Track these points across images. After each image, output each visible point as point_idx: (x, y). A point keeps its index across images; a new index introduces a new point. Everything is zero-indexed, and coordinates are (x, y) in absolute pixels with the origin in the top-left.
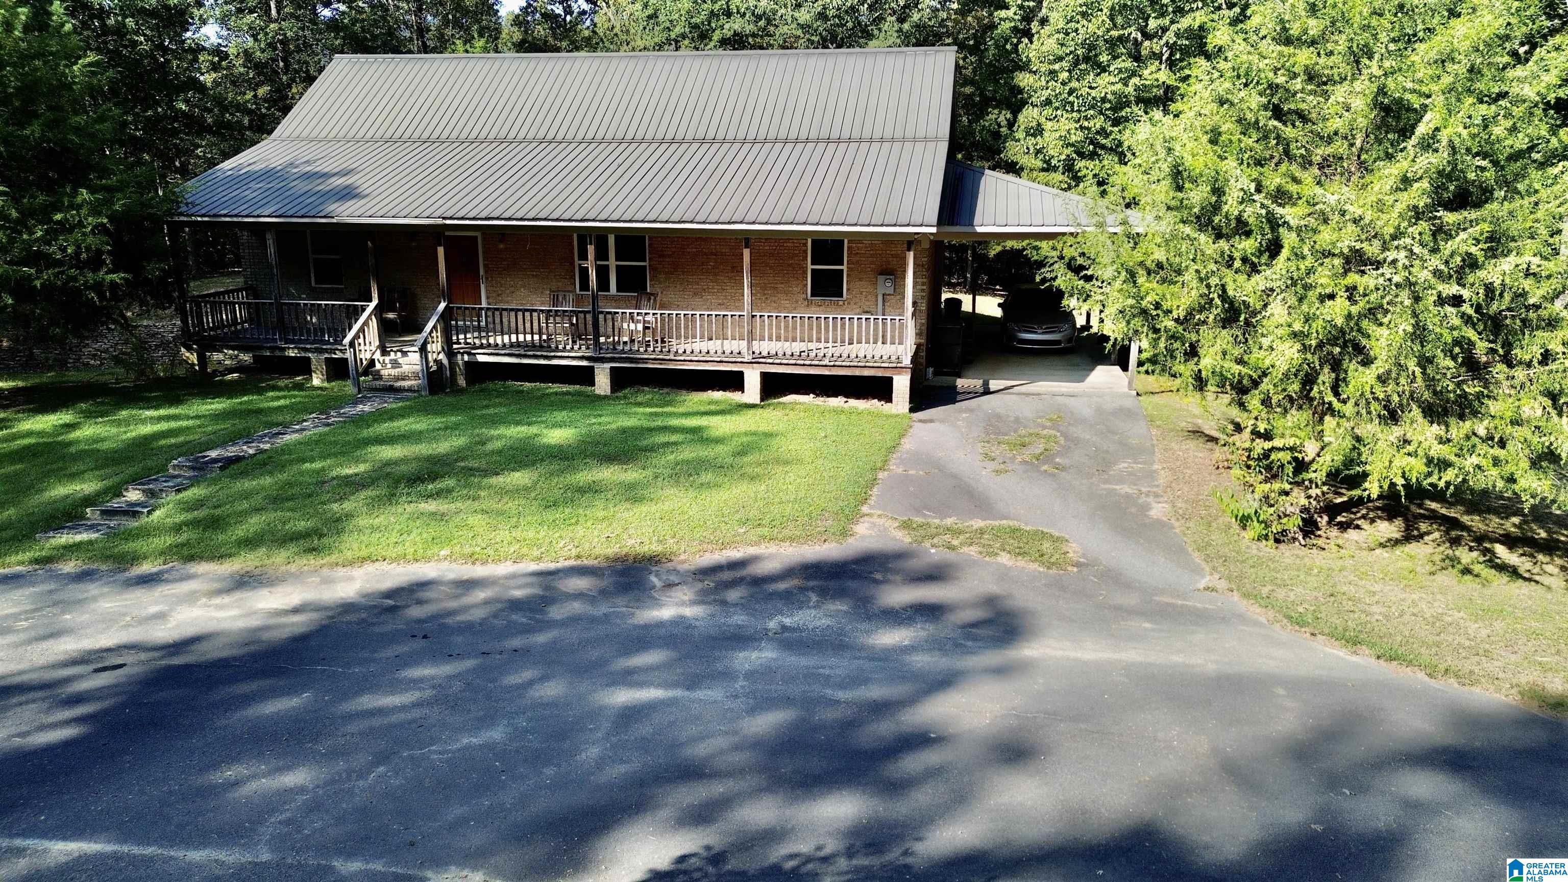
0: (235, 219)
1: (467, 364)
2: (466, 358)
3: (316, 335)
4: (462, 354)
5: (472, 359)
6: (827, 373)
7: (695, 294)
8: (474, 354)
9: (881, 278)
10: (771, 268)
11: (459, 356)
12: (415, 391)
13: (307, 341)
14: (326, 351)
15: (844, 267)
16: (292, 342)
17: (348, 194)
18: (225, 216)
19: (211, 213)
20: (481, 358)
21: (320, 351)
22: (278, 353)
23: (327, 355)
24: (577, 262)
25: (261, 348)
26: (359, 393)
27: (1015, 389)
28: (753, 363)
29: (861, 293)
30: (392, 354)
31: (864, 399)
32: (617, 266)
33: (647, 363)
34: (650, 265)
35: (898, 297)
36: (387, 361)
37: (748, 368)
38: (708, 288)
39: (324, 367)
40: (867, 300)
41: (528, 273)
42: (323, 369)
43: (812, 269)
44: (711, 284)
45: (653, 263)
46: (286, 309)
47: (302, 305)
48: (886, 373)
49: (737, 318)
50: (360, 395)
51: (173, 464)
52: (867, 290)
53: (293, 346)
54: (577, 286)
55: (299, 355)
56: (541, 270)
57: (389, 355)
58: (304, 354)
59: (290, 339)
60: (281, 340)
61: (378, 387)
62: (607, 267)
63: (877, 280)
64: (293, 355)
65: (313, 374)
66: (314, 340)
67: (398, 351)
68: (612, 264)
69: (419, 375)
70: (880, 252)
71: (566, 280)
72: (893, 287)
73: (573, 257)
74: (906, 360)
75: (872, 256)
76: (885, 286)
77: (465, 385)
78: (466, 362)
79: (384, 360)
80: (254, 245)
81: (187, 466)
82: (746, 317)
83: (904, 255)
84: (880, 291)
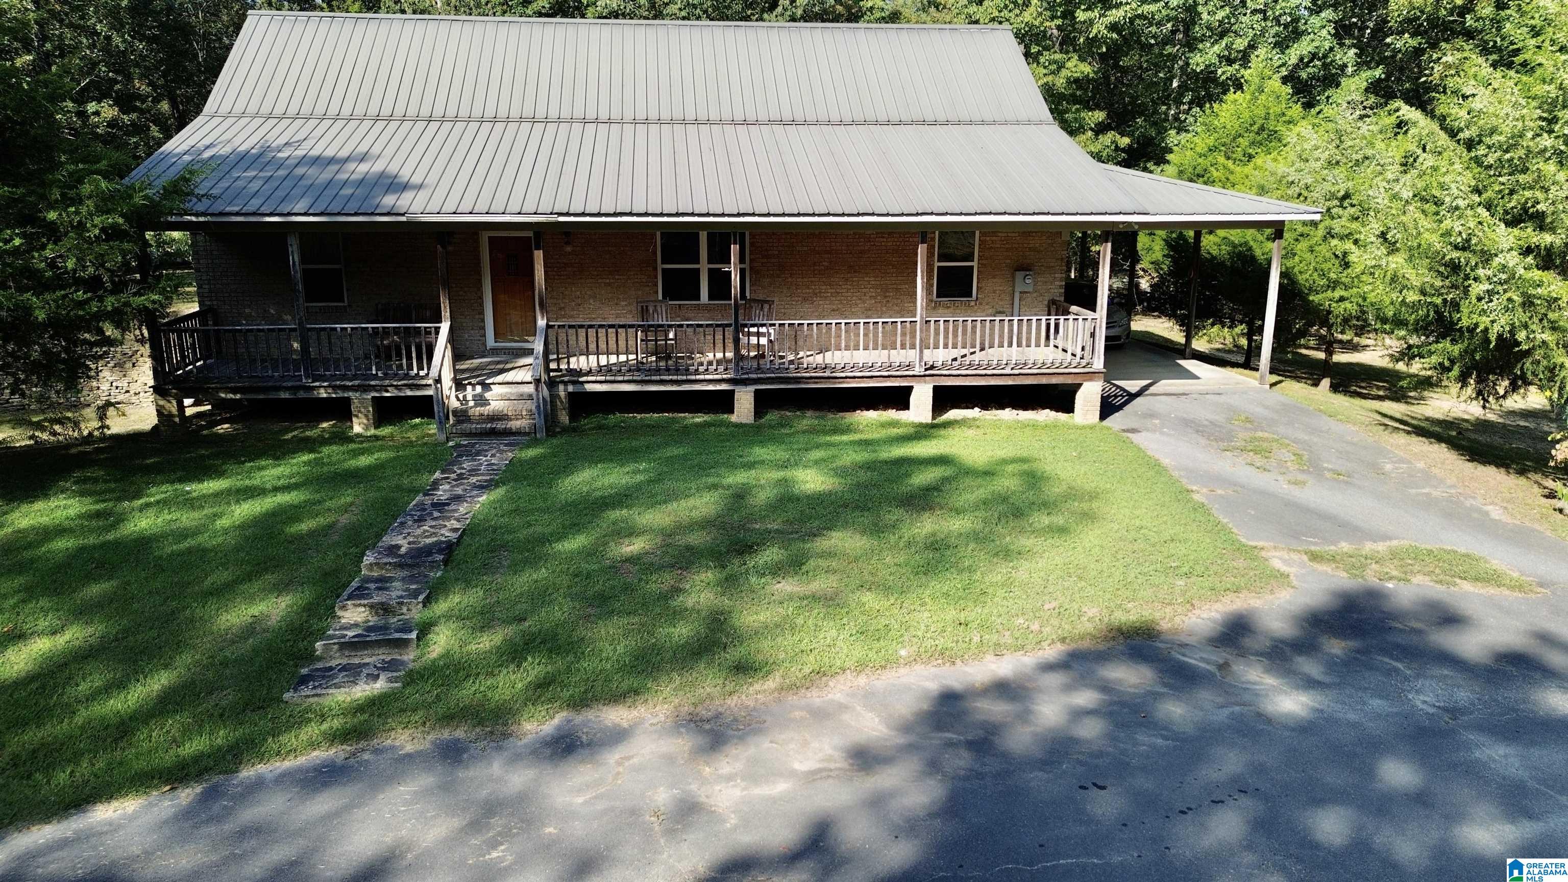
1: (570, 395)
2: (570, 388)
3: (358, 368)
4: (566, 384)
5: (578, 388)
6: (1010, 383)
7: (805, 299)
8: (582, 383)
9: (1019, 275)
11: (561, 387)
12: (526, 434)
13: (344, 377)
14: (373, 388)
15: (975, 264)
16: (324, 378)
17: (395, 185)
18: (237, 214)
20: (590, 387)
21: (365, 389)
22: (302, 394)
23: (374, 394)
24: (660, 266)
25: (278, 389)
26: (448, 441)
27: (1152, 390)
28: (925, 376)
29: (994, 292)
30: (469, 388)
31: (1033, 410)
32: (709, 269)
33: (799, 383)
34: (751, 268)
35: (1035, 295)
36: (469, 397)
37: (919, 382)
38: (820, 292)
39: (371, 409)
40: (1001, 300)
41: (600, 281)
42: (369, 411)
43: (938, 267)
44: (824, 287)
45: (756, 264)
46: (313, 336)
47: (339, 330)
48: (1069, 380)
49: (908, 324)
50: (451, 444)
51: (368, 562)
52: (1001, 288)
53: (325, 384)
54: (660, 297)
55: (334, 396)
56: (617, 277)
57: (465, 390)
58: (341, 394)
59: (321, 376)
60: (307, 377)
61: (474, 431)
62: (697, 271)
63: (1013, 277)
64: (325, 395)
65: (354, 419)
66: (356, 374)
67: (478, 383)
68: (704, 267)
69: (524, 413)
70: (1017, 246)
71: (648, 289)
72: (1032, 285)
73: (656, 260)
74: (1099, 363)
75: (1007, 250)
76: (1025, 283)
77: (567, 422)
78: (569, 393)
79: (465, 397)
80: (215, 253)
81: (390, 563)
82: (918, 323)
83: (1042, 249)
84: (1018, 289)
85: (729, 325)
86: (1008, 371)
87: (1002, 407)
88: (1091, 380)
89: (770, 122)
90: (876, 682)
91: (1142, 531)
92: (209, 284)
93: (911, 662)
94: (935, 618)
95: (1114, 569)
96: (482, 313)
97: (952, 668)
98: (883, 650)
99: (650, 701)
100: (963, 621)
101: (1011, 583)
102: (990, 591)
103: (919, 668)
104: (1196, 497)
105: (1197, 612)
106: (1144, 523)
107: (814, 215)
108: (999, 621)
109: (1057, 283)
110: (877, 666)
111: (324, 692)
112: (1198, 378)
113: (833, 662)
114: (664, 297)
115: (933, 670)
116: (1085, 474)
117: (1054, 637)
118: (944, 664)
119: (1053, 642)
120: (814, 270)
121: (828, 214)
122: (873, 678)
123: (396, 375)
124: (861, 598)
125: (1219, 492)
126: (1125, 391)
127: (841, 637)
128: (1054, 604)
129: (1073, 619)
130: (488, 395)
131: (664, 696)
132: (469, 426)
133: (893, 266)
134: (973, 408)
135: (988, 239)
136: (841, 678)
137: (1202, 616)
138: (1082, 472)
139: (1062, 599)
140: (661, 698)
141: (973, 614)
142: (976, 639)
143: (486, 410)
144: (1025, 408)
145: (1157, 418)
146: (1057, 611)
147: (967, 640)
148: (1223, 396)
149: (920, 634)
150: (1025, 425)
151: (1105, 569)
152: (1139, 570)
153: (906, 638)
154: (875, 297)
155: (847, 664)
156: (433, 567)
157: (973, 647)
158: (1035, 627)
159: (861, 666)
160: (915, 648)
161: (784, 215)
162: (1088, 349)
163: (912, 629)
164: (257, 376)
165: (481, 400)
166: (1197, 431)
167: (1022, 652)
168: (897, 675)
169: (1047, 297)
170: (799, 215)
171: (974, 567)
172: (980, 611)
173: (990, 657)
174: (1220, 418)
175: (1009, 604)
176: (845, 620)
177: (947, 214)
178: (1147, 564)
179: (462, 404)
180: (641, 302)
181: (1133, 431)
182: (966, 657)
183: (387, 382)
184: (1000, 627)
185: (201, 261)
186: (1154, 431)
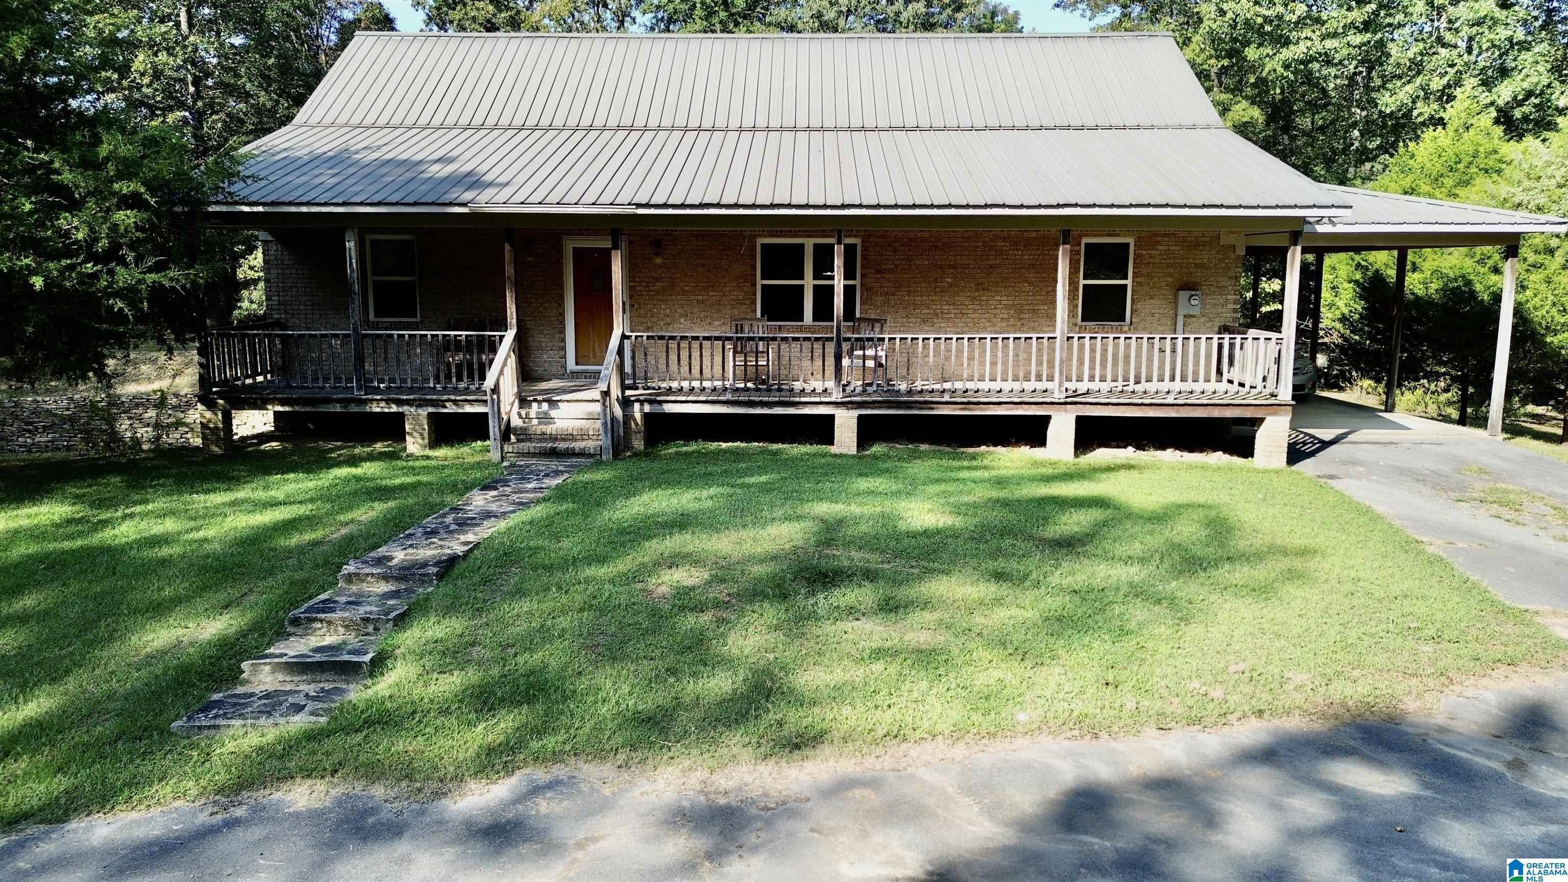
0: (304, 209)
1: (646, 416)
2: (647, 408)
3: (414, 380)
4: (642, 403)
5: (656, 409)
6: (1173, 415)
7: (924, 321)
8: (660, 403)
9: (1183, 295)
10: (1030, 284)
11: (637, 406)
12: (590, 456)
13: (400, 390)
14: (433, 403)
15: (1129, 282)
16: (377, 391)
19: (269, 199)
20: (669, 409)
21: (421, 403)
22: (353, 408)
23: (431, 410)
24: (760, 282)
25: (328, 401)
26: (502, 461)
27: (1351, 437)
28: (1065, 403)
29: (1153, 315)
30: (535, 405)
31: (1201, 452)
32: (815, 286)
33: (911, 408)
34: (862, 284)
35: (1202, 320)
36: (533, 414)
37: (1059, 411)
38: (942, 313)
39: (426, 427)
40: (1161, 325)
41: (692, 298)
42: (424, 429)
43: (1084, 285)
44: (947, 307)
45: (867, 280)
46: (367, 343)
47: (395, 336)
48: (1248, 413)
49: (1045, 340)
50: (505, 464)
51: (346, 572)
52: (1161, 311)
53: (378, 397)
54: (759, 315)
55: (386, 410)
56: (711, 294)
57: (530, 407)
58: (394, 408)
59: (374, 388)
60: (359, 388)
61: (532, 451)
62: (802, 287)
63: (1176, 297)
64: (378, 410)
65: (408, 437)
66: (412, 388)
67: (544, 400)
68: (809, 283)
69: (591, 433)
70: (1180, 261)
71: (744, 307)
72: (1199, 306)
73: (755, 275)
74: (1286, 394)
75: (1169, 266)
76: (1189, 304)
77: (642, 448)
78: (646, 414)
79: (527, 414)
80: (286, 262)
81: (373, 574)
82: (1058, 340)
83: (1211, 265)
84: (1181, 312)
85: (831, 339)
86: (1170, 400)
87: (1163, 447)
88: (1275, 414)
89: (891, 129)
90: (980, 755)
91: (1361, 584)
92: (278, 295)
93: (1033, 731)
94: (1070, 675)
95: (1325, 627)
96: (562, 331)
97: (1094, 741)
98: (993, 713)
99: (650, 761)
100: (1111, 680)
101: (1180, 638)
102: (1150, 645)
103: (1045, 740)
104: (1430, 550)
105: (1458, 688)
106: (1362, 574)
107: (932, 206)
108: (1163, 683)
109: (1230, 306)
110: (983, 732)
111: (224, 722)
112: (1409, 429)
113: (919, 723)
114: (762, 316)
115: (1066, 743)
116: (1274, 517)
117: (1246, 708)
118: (1082, 737)
119: (1244, 716)
120: (936, 287)
121: (950, 206)
122: (976, 749)
123: (456, 388)
124: (967, 644)
125: (1460, 545)
126: (1316, 438)
127: (935, 691)
128: (1242, 666)
129: (1272, 686)
130: (553, 413)
131: (671, 754)
132: (528, 444)
133: (1029, 283)
134: (1125, 447)
135: (1144, 252)
136: (928, 746)
137: (1465, 694)
138: (1270, 514)
139: (1252, 661)
140: (665, 757)
141: (1127, 672)
142: (1131, 705)
143: (549, 429)
144: (1191, 450)
145: (1362, 466)
146: (1247, 674)
147: (1117, 705)
148: (1443, 447)
149: (1048, 693)
150: (1190, 467)
151: (1313, 627)
152: (1363, 630)
153: (1028, 697)
154: (1008, 319)
155: (939, 728)
156: (423, 582)
157: (1125, 714)
158: (1217, 693)
159: (958, 734)
160: (1039, 711)
161: (896, 206)
162: (1272, 377)
163: (1037, 687)
164: (307, 387)
165: (545, 418)
166: (1417, 480)
167: (1197, 727)
168: (1011, 747)
169: (1218, 323)
170: (914, 206)
171: (1128, 616)
172: (1136, 668)
173: (1150, 731)
174: (1445, 468)
175: (1178, 664)
176: (942, 671)
177: (1094, 205)
178: (1373, 623)
179: (524, 422)
180: (736, 320)
181: (1331, 477)
182: (1115, 728)
183: (445, 397)
184: (1165, 693)
185: (272, 271)
186: (1360, 478)
